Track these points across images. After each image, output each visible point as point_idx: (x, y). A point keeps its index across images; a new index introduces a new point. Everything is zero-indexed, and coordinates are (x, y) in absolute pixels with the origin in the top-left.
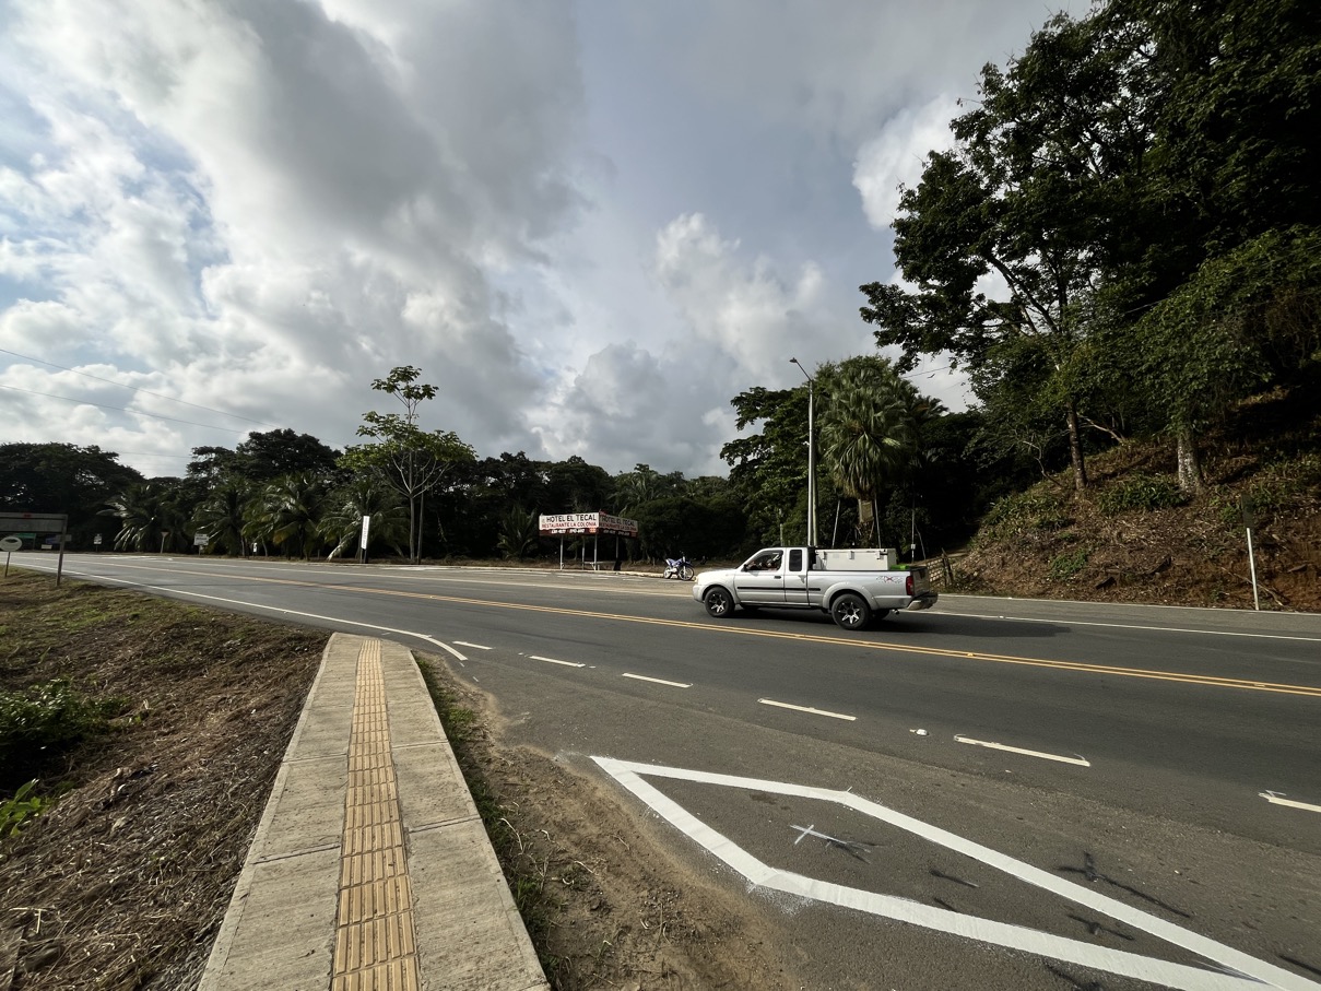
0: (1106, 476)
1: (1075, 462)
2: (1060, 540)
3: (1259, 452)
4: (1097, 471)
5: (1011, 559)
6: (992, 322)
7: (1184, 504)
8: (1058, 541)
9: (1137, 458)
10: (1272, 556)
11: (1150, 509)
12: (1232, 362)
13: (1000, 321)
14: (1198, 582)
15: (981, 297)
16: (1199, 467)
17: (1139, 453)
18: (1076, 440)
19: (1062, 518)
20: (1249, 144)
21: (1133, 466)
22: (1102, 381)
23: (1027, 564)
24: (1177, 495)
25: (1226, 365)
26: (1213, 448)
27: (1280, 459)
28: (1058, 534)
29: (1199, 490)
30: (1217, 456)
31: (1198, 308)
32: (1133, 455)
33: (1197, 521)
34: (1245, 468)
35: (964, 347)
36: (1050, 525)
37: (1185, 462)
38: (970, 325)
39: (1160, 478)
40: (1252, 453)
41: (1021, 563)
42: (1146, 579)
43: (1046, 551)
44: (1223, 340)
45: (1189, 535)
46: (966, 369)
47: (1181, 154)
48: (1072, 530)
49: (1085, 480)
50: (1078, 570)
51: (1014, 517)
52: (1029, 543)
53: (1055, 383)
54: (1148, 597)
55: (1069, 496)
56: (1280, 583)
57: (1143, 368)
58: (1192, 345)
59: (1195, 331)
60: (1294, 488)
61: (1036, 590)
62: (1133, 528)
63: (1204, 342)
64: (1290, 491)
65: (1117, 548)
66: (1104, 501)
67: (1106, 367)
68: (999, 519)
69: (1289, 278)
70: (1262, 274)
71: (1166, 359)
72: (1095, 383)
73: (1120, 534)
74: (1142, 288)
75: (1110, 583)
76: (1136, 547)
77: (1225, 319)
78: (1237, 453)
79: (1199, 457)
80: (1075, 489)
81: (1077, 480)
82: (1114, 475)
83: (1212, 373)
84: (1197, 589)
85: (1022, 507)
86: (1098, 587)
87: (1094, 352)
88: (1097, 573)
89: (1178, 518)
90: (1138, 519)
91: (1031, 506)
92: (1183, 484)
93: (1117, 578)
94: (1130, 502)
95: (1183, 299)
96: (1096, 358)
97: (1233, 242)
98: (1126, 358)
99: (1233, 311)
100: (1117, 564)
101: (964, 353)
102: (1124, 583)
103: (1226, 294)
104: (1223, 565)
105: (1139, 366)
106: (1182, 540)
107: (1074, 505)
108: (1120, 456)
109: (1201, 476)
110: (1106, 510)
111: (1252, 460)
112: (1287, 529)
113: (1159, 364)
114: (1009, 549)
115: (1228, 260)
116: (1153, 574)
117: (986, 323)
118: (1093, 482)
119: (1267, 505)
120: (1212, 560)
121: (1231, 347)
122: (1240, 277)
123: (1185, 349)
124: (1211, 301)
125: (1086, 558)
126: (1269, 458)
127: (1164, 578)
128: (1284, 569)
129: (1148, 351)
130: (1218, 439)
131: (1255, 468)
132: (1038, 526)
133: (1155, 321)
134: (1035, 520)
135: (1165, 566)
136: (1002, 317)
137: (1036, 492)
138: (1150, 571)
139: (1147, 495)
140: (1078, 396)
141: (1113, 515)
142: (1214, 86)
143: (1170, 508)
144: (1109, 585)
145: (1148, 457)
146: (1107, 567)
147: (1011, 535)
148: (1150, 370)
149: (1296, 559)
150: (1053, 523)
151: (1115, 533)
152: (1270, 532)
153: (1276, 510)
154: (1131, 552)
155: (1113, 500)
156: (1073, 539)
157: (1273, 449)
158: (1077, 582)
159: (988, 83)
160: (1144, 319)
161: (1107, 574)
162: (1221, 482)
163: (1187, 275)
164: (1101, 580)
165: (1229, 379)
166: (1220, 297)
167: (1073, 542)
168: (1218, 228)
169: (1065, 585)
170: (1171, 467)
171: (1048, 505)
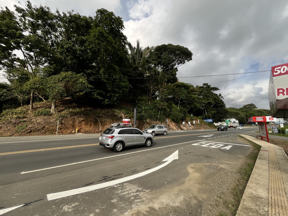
0: (38, 108)
1: (31, 103)
2: (21, 122)
3: (65, 107)
4: (36, 106)
5: (4, 127)
6: (17, 63)
7: (51, 115)
8: (20, 122)
9: (46, 105)
10: (62, 125)
11: (44, 116)
12: (61, 91)
13: (19, 64)
14: (49, 131)
15: (15, 55)
16: (55, 108)
17: (46, 104)
18: (32, 98)
19: (23, 116)
20: (71, 56)
21: (44, 107)
22: (38, 87)
23: (9, 128)
24: (50, 113)
25: (60, 91)
26: (59, 105)
27: (67, 109)
28: (21, 120)
29: (54, 113)
30: (59, 107)
31: (59, 79)
32: (45, 104)
33: (52, 119)
34: (62, 110)
35: (6, 65)
36: (20, 118)
37: (53, 107)
38: (9, 60)
39: (48, 110)
40: (64, 107)
41: (7, 128)
42: (39, 130)
43: (16, 124)
44: (61, 87)
45: (50, 121)
46: (5, 72)
47: (62, 51)
48: (25, 119)
49: (32, 108)
50: (23, 129)
51: (9, 115)
52: (11, 122)
53: (27, 84)
54: (38, 134)
55: (27, 111)
56: (62, 130)
57: (47, 87)
58: (56, 86)
59: (57, 83)
60: (68, 114)
61: (10, 134)
62: (40, 120)
63: (58, 86)
64: (67, 115)
65: (35, 124)
66: (35, 113)
67: (40, 84)
68: (4, 115)
69: (72, 80)
70: (69, 78)
71: (51, 86)
72: (36, 87)
73: (36, 121)
74: (51, 72)
75: (31, 131)
76: (39, 123)
77: (62, 83)
78: (62, 107)
79: (56, 107)
80: (29, 110)
81: (30, 108)
82: (39, 108)
83: (58, 92)
84: (48, 132)
85: (13, 113)
86: (27, 133)
87: (38, 80)
88: (28, 129)
89: (49, 118)
90: (41, 117)
91: (15, 113)
92: (52, 112)
93: (33, 130)
94: (41, 114)
95: (57, 77)
96: (38, 82)
97: (67, 71)
98: (44, 84)
99: (64, 82)
100: (33, 127)
101: (5, 67)
102: (34, 131)
103: (63, 79)
104: (54, 127)
105: (46, 86)
106: (48, 122)
107: (28, 113)
108: (42, 104)
109: (55, 110)
110: (35, 115)
111: (64, 108)
112: (65, 121)
113: (50, 87)
114: (4, 124)
115: (65, 73)
116: (41, 129)
117: (15, 62)
118: (34, 108)
119: (63, 116)
120: (52, 126)
121: (61, 88)
122: (66, 77)
123: (55, 86)
124: (61, 79)
125: (26, 126)
126: (66, 108)
127: (43, 130)
128: (63, 128)
129: (49, 84)
130: (60, 104)
131: (64, 110)
132: (16, 118)
133: (52, 78)
134: (15, 116)
135: (44, 127)
136: (20, 63)
137: (19, 109)
138: (40, 129)
139: (44, 113)
140: (32, 88)
141: (36, 116)
142: (69, 44)
143: (48, 116)
144: (30, 132)
145: (47, 105)
146: (31, 128)
147: (7, 120)
148: (48, 88)
149: (65, 126)
150: (20, 117)
151: (35, 120)
152: (63, 121)
153: (64, 117)
154: (37, 124)
155: (37, 113)
156: (25, 121)
157: (67, 107)
158: (22, 132)
159: (28, 5)
160: (50, 77)
161: (31, 129)
162: (58, 112)
163: (59, 73)
164: (29, 131)
165: (60, 93)
166: (62, 79)
167: (24, 122)
168: (66, 67)
169: (19, 133)
170: (50, 108)
171: (20, 113)
